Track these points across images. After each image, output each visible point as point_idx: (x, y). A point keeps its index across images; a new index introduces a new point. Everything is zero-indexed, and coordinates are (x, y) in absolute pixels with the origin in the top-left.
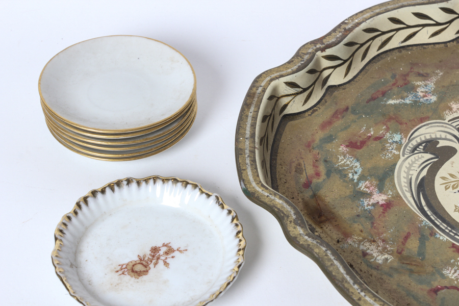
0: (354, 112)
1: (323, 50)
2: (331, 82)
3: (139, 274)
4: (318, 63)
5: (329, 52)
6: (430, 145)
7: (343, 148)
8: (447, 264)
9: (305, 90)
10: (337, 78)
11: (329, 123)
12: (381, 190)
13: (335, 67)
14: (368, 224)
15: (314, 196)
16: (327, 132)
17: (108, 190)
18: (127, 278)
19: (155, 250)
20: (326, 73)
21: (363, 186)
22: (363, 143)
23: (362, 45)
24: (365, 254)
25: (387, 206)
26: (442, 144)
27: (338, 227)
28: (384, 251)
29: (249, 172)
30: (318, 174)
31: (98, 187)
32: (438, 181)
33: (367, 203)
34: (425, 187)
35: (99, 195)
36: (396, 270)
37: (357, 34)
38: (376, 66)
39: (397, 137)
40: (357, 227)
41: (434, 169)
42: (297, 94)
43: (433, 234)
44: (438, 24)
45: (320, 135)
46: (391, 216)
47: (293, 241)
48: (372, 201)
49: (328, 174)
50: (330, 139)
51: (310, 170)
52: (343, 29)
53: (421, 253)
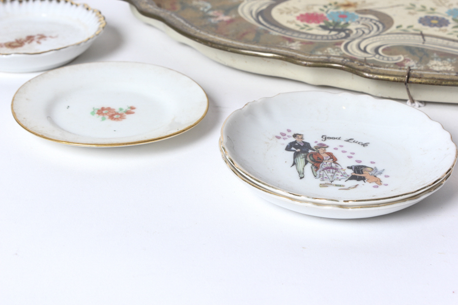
3: (14, 47)
12: (226, 14)
18: (5, 48)
19: (30, 36)
21: (211, 13)
25: (231, 21)
32: (275, 10)
33: (213, 20)
34: (264, 14)
41: (272, 6)
43: (266, 31)
46: (233, 25)
48: (218, 19)
49: (183, 8)
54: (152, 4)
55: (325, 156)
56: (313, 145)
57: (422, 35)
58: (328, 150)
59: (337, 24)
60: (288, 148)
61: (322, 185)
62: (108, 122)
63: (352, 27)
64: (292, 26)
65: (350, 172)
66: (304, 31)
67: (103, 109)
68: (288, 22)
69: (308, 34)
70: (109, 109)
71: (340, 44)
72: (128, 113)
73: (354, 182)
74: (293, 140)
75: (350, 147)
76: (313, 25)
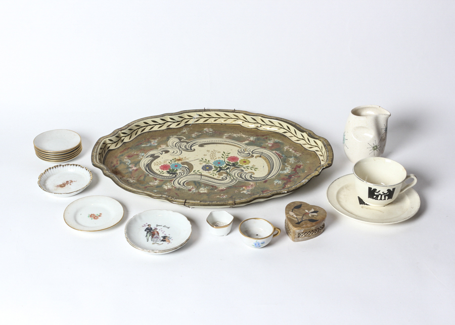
0: (131, 148)
1: (121, 131)
2: (124, 141)
3: (63, 187)
4: (119, 134)
5: (123, 131)
6: (152, 156)
7: (126, 157)
8: (151, 181)
9: (115, 142)
10: (127, 140)
11: (123, 151)
12: (135, 166)
13: (126, 136)
14: (130, 174)
15: (115, 168)
16: (122, 154)
17: (54, 168)
18: (59, 188)
19: (67, 182)
20: (123, 138)
21: (130, 166)
22: (132, 156)
23: (135, 130)
24: (128, 180)
25: (137, 170)
26: (156, 155)
27: (121, 175)
28: (134, 179)
29: (95, 160)
30: (117, 164)
31: (51, 167)
32: (153, 163)
33: (130, 170)
34: (149, 166)
35: (51, 169)
36: (136, 183)
37: (133, 127)
38: (140, 137)
39: (143, 154)
40: (127, 175)
41: (152, 161)
42: (113, 143)
43: (148, 175)
44: (160, 124)
45: (120, 154)
46: (137, 172)
47: (105, 174)
48: (132, 169)
49: (120, 164)
50: (122, 155)
51: (115, 163)
52: (128, 125)
53: (144, 180)
54: (108, 171)
55: (156, 233)
56: (153, 229)
57: (201, 175)
58: (157, 230)
59: (173, 170)
60: (145, 230)
61: (153, 244)
62: (93, 220)
63: (178, 172)
64: (157, 172)
65: (162, 238)
66: (161, 174)
67: (92, 215)
68: (157, 170)
69: (161, 175)
70: (93, 215)
71: (171, 181)
72: (99, 216)
73: (162, 242)
74: (147, 227)
75: (164, 229)
76: (165, 171)
